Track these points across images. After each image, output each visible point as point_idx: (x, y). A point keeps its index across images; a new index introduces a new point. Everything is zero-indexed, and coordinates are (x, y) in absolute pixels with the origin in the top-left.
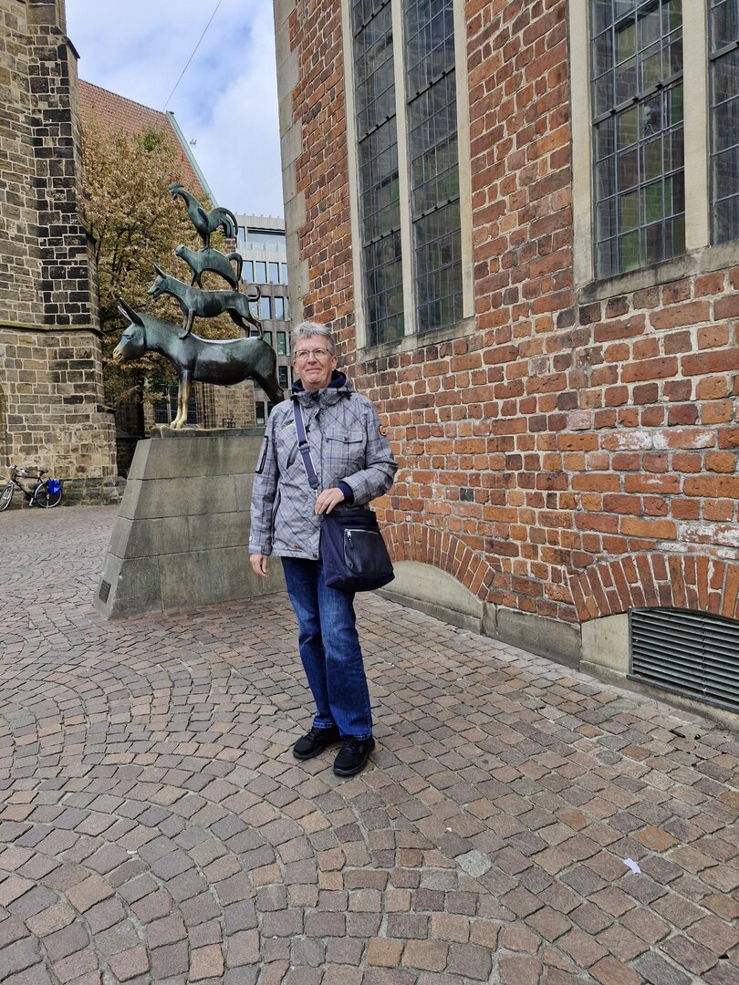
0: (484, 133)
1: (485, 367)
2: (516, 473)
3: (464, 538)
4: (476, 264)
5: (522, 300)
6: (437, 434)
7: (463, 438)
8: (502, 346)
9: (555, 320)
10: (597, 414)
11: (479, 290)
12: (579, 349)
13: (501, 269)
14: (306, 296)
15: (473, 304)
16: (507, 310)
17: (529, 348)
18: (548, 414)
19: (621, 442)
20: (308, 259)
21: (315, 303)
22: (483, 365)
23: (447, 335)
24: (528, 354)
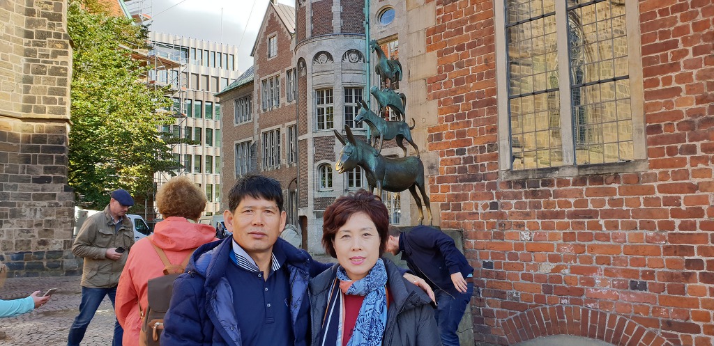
0: (657, 41)
1: (659, 195)
2: (698, 272)
3: (634, 318)
4: (648, 124)
5: (699, 153)
6: (602, 239)
7: (634, 244)
8: (679, 182)
11: (651, 142)
13: (677, 131)
14: (433, 126)
15: (645, 151)
16: (684, 158)
17: (710, 186)
20: (437, 100)
21: (444, 132)
22: (657, 193)
23: (615, 169)
24: (710, 189)
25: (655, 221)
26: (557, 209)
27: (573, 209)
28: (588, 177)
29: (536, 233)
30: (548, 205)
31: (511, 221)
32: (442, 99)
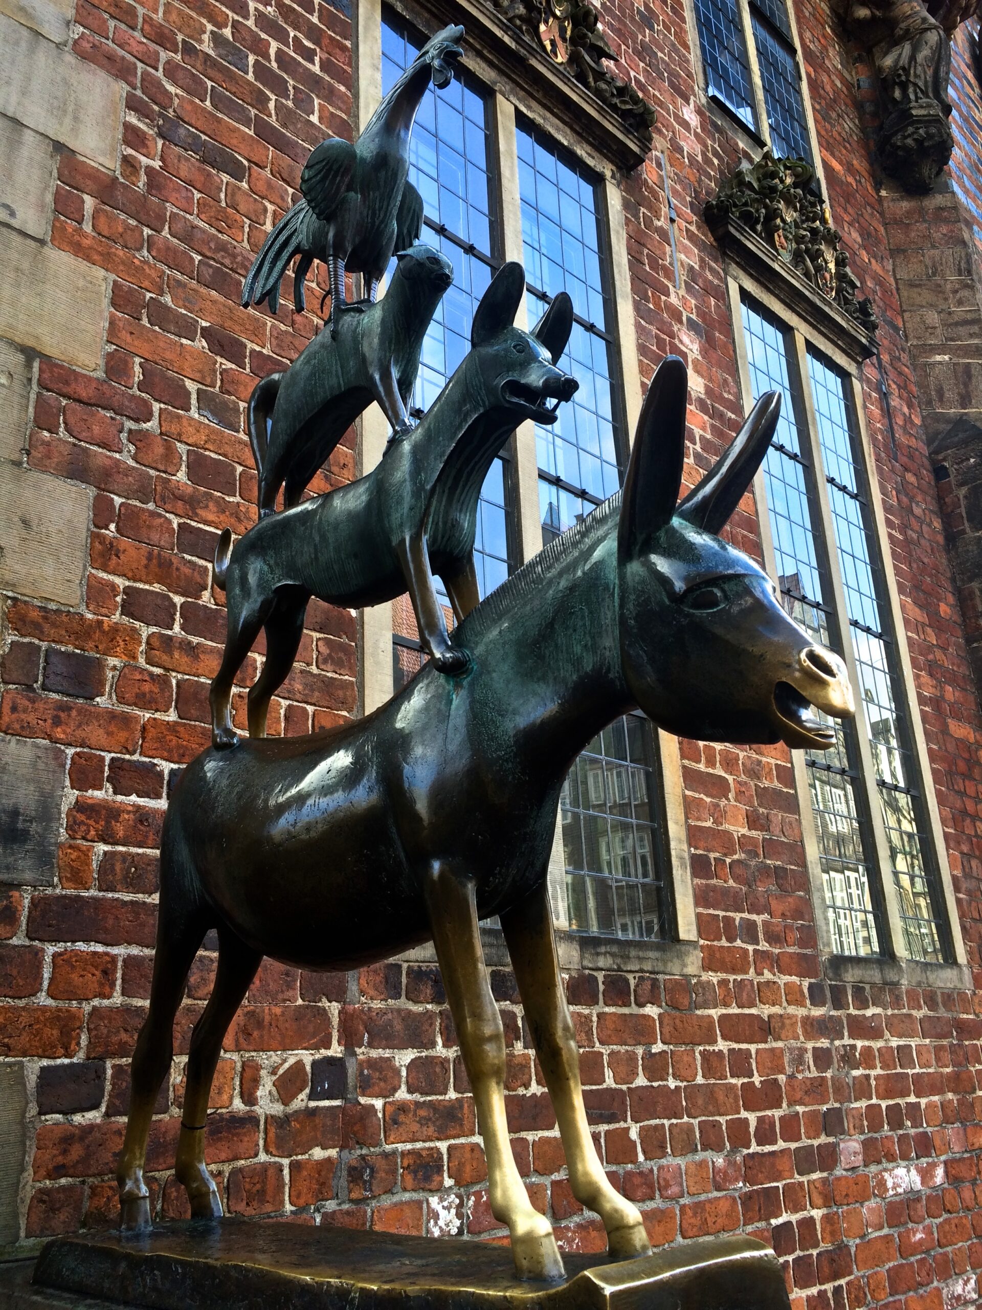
2: (790, 1258)
4: (693, 850)
5: (764, 944)
6: (639, 1194)
7: (697, 1199)
8: (747, 1011)
9: (806, 991)
10: (865, 1143)
11: (702, 898)
12: (837, 1043)
13: (731, 882)
14: (53, 606)
15: (693, 918)
16: (746, 951)
17: (783, 1026)
18: (816, 1143)
19: (890, 1184)
20: (92, 492)
21: (112, 661)
22: (719, 1039)
23: (651, 960)
24: (783, 1036)
25: (722, 1120)
26: (535, 1088)
28: (600, 976)
29: (478, 1195)
30: (513, 1073)
31: (394, 1152)
32: (118, 500)
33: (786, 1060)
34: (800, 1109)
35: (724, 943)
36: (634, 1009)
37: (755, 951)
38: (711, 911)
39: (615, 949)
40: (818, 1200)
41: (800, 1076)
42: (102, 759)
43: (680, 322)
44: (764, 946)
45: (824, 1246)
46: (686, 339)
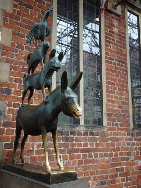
1: (110, 142)
2: (119, 173)
4: (107, 112)
6: (93, 163)
7: (103, 164)
8: (115, 137)
9: (127, 134)
10: (135, 157)
11: (108, 120)
12: (131, 142)
13: (114, 117)
14: (4, 82)
15: (106, 123)
16: (116, 128)
17: (121, 139)
18: (125, 157)
19: (139, 163)
20: (10, 64)
21: (13, 89)
22: (109, 141)
23: (98, 129)
24: (121, 140)
25: (108, 153)
26: (76, 147)
27: (83, 147)
28: (89, 132)
29: (66, 161)
30: (73, 145)
31: (54, 155)
32: (13, 65)
33: (121, 144)
34: (123, 152)
35: (112, 126)
36: (94, 137)
37: (117, 128)
38: (110, 122)
39: (92, 128)
40: (125, 165)
41: (124, 147)
42: (12, 103)
43: (114, 19)
44: (119, 127)
45: (125, 172)
46: (115, 22)
